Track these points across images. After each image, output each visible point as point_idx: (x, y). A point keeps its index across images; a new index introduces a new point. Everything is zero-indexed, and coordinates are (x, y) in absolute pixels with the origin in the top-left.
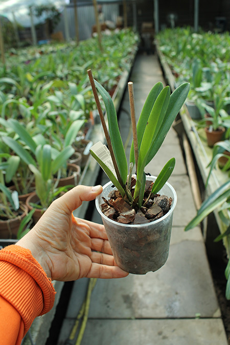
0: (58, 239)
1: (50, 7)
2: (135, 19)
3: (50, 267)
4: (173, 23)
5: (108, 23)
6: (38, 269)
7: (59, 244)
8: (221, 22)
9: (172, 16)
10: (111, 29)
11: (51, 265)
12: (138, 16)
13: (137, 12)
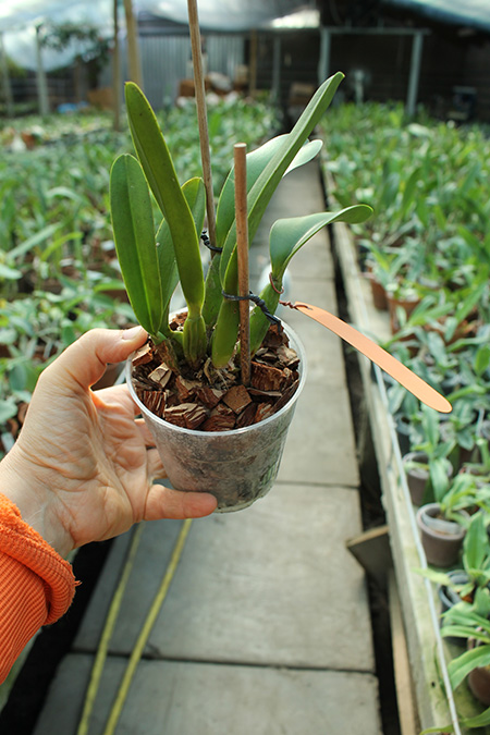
0: (74, 455)
1: (86, 29)
2: (276, 73)
3: (67, 524)
4: (359, 90)
5: (215, 77)
6: (35, 546)
7: (78, 465)
8: (466, 98)
9: (359, 75)
10: (221, 93)
11: (68, 520)
12: (283, 68)
13: (282, 59)
